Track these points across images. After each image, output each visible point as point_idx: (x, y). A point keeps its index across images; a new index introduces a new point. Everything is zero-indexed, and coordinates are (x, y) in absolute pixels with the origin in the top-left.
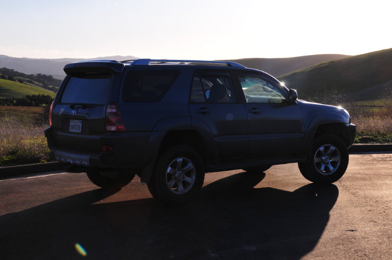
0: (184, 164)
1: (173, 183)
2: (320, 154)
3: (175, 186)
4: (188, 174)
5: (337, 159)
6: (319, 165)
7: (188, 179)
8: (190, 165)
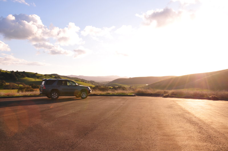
0: (55, 94)
1: (53, 96)
2: (83, 94)
3: (54, 97)
4: (56, 95)
5: (86, 95)
6: (82, 96)
7: (56, 96)
8: (57, 94)
